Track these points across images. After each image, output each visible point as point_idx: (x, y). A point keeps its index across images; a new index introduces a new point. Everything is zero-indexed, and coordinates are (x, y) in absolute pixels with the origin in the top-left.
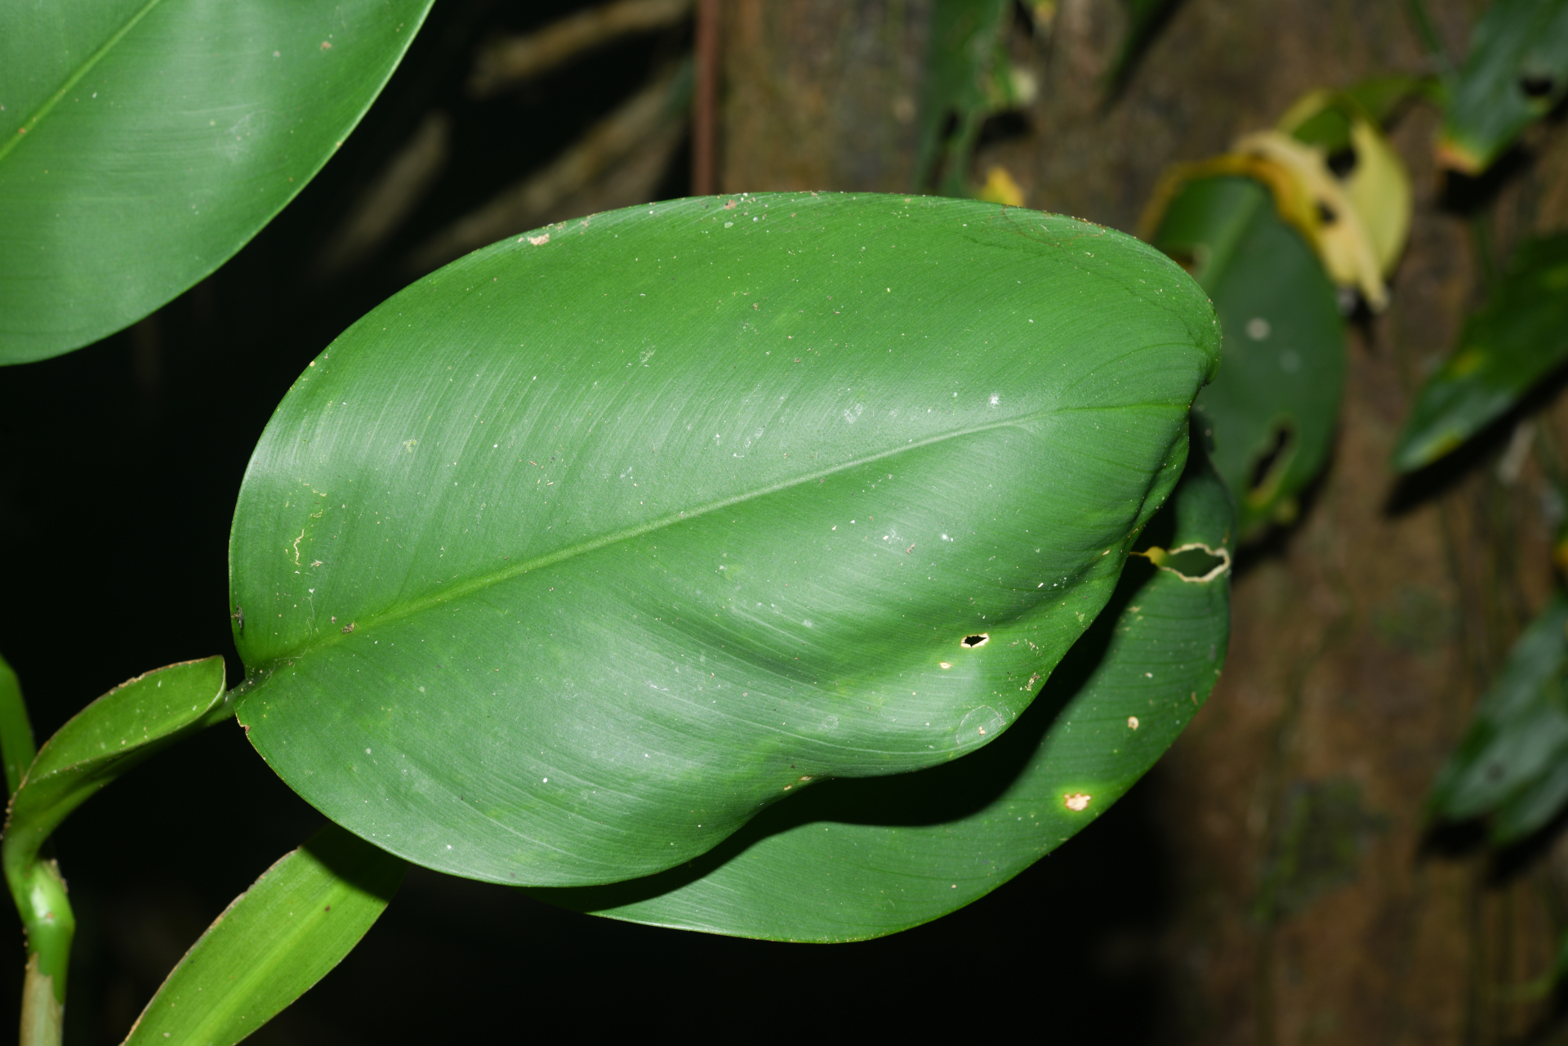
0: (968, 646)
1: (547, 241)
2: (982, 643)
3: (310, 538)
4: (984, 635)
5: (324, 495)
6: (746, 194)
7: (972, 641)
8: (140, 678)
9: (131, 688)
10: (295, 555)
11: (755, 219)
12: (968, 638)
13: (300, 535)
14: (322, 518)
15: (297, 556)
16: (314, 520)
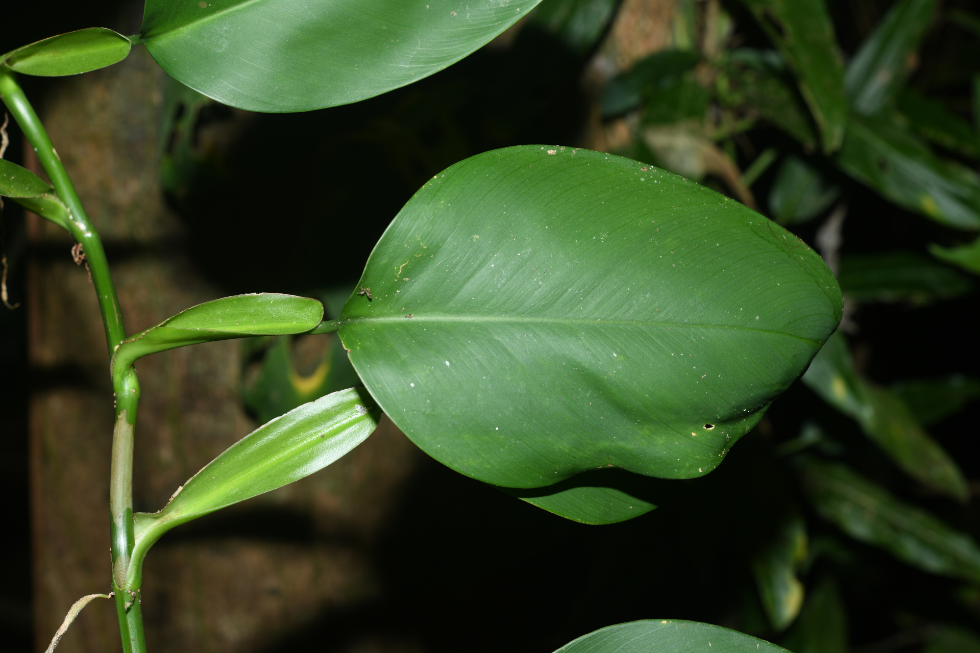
0: (705, 428)
1: (555, 154)
2: (711, 429)
3: (409, 265)
4: (714, 426)
5: (425, 247)
6: (652, 167)
7: (708, 426)
8: (260, 294)
9: (252, 297)
10: (398, 271)
11: (655, 181)
12: (707, 424)
13: (406, 263)
14: (419, 258)
15: (400, 272)
16: (415, 258)
